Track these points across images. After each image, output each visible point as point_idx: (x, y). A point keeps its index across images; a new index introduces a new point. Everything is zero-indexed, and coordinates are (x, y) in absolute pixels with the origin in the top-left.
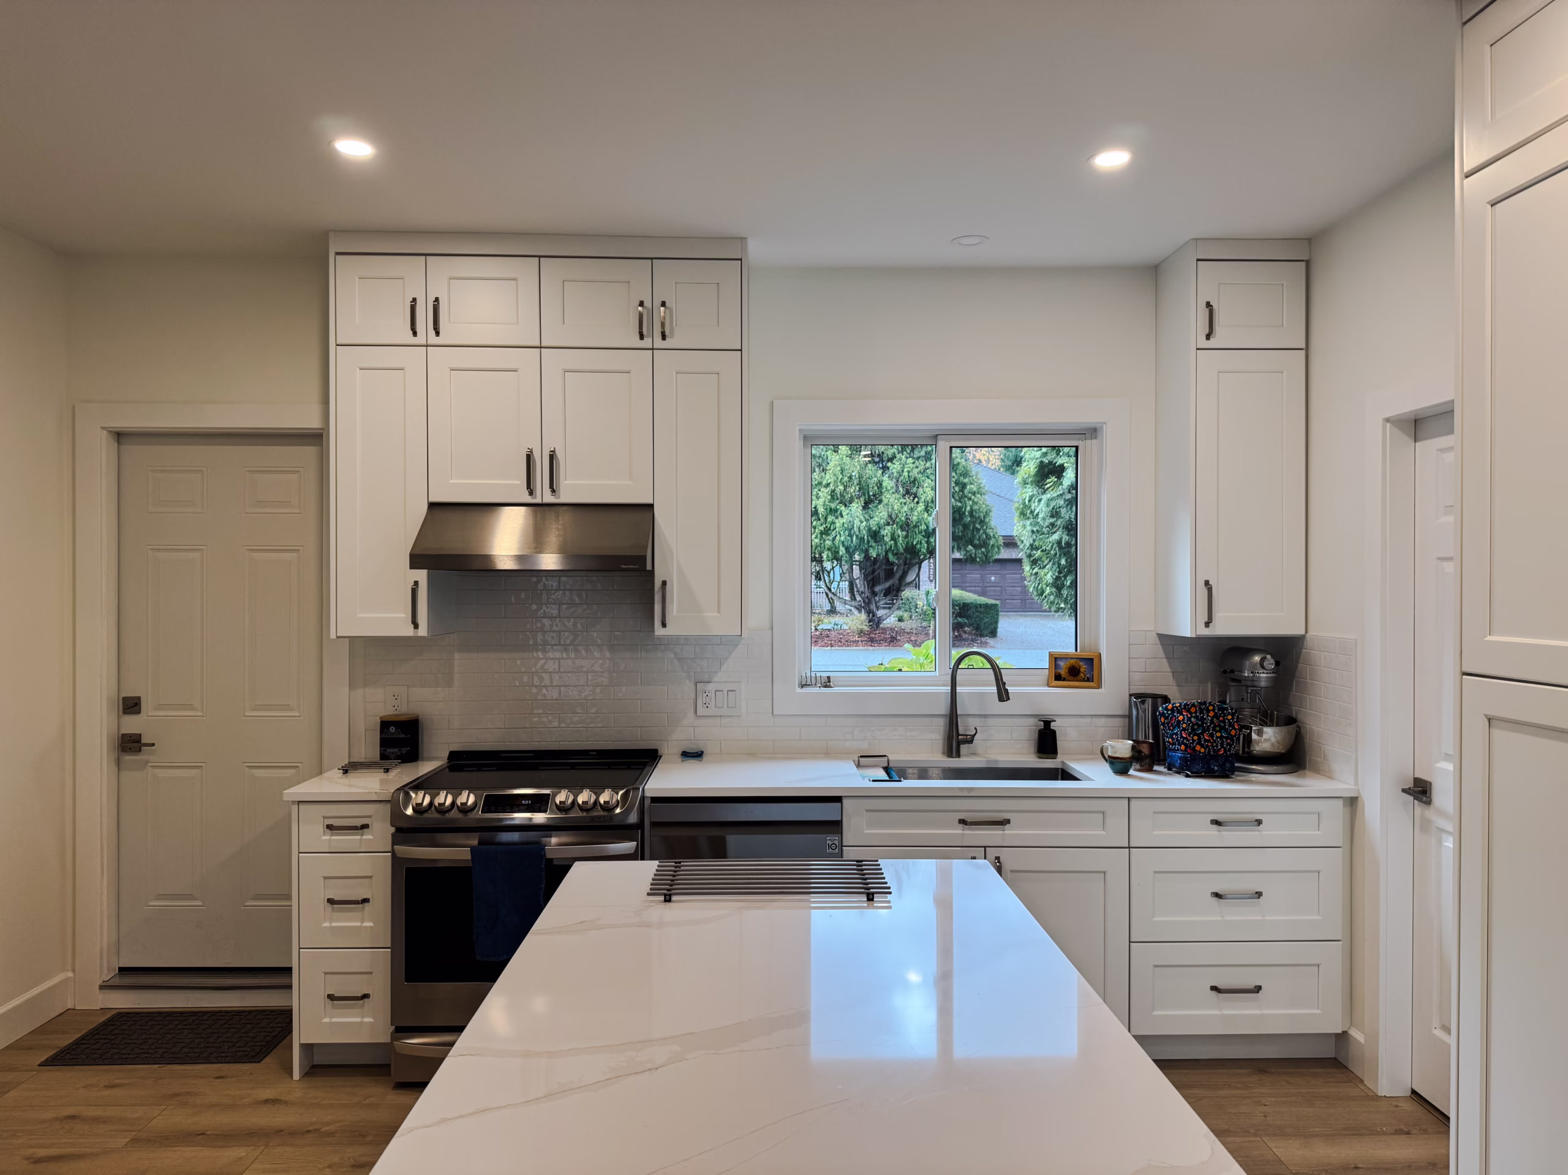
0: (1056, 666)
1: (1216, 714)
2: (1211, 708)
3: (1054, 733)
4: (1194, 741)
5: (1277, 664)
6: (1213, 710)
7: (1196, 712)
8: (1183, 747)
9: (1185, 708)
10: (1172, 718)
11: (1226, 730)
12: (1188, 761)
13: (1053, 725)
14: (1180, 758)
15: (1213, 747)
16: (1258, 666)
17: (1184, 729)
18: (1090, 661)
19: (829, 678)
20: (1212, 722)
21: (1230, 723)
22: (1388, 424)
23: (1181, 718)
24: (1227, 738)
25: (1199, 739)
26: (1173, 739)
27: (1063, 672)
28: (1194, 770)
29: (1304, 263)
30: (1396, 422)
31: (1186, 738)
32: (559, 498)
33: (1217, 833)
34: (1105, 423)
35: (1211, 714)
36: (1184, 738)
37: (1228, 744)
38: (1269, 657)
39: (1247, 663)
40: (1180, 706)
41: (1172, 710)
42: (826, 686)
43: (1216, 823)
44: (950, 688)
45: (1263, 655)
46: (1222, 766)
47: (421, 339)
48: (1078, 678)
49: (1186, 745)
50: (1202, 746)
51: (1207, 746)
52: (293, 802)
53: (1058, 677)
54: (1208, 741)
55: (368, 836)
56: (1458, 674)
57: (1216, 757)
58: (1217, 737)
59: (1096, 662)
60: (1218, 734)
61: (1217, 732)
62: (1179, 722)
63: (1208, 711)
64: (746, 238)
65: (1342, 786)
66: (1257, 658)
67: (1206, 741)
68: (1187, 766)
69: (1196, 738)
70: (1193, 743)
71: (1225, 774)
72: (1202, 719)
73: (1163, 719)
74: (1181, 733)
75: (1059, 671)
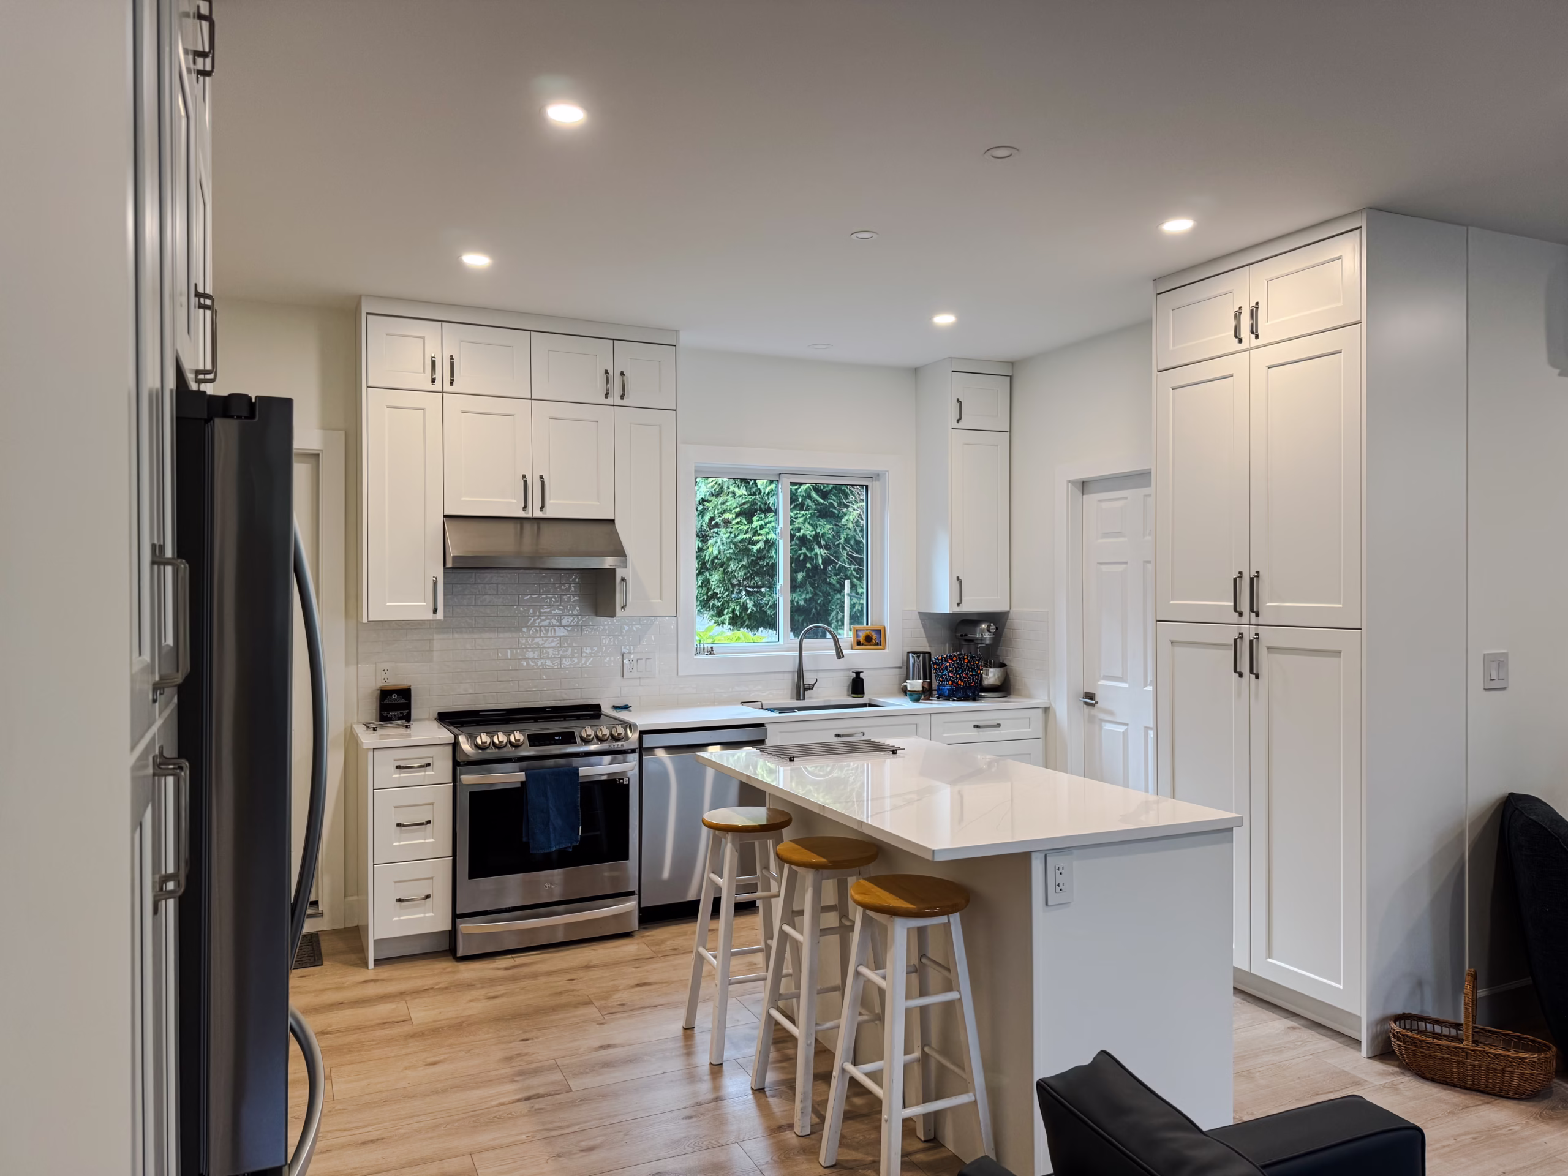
0: (858, 636)
1: (969, 660)
2: (965, 657)
3: (862, 680)
4: (957, 678)
5: (997, 629)
6: (967, 658)
7: (957, 660)
8: (950, 682)
9: (949, 658)
10: (942, 665)
11: (975, 670)
12: (953, 691)
13: (862, 675)
14: (948, 690)
15: (968, 681)
16: (986, 631)
17: (950, 671)
18: (878, 631)
19: (712, 648)
20: (967, 666)
21: (977, 666)
22: (1070, 484)
23: (948, 664)
24: (976, 675)
25: (960, 677)
26: (943, 678)
27: (862, 639)
28: (958, 696)
29: (1009, 378)
30: (1073, 482)
31: (952, 677)
32: (546, 514)
33: (977, 733)
34: (887, 471)
35: (966, 661)
36: (951, 677)
37: (976, 679)
38: (992, 624)
39: (978, 629)
40: (947, 657)
41: (942, 660)
42: (711, 654)
43: (977, 727)
44: (798, 652)
45: (988, 624)
46: (973, 693)
47: (438, 386)
48: (871, 643)
49: (952, 681)
50: (962, 681)
51: (965, 681)
52: (369, 749)
53: (859, 643)
54: (965, 678)
55: (429, 772)
56: (1155, 621)
57: (970, 687)
58: (970, 675)
59: (882, 632)
60: (971, 673)
61: (970, 671)
62: (947, 667)
63: (964, 659)
64: (679, 331)
65: (1041, 700)
66: (984, 626)
67: (964, 678)
68: (953, 694)
69: (958, 676)
70: (956, 679)
71: (974, 699)
72: (961, 664)
73: (935, 666)
74: (949, 674)
75: (859, 639)
